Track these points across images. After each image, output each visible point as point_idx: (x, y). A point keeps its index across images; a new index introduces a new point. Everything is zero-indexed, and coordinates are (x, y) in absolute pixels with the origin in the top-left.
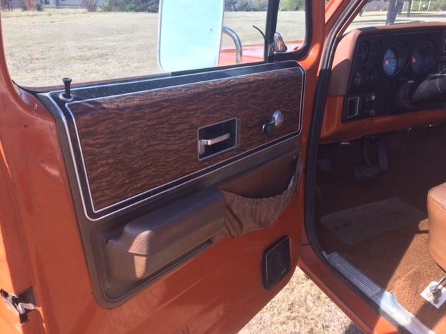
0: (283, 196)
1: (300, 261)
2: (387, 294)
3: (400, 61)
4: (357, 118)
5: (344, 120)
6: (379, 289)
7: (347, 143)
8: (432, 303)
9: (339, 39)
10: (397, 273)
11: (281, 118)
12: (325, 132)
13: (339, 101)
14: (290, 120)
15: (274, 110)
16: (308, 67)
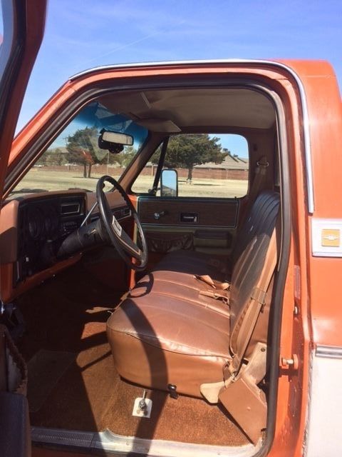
5: (15, 286)
6: (92, 434)
8: (144, 416)
13: (10, 269)
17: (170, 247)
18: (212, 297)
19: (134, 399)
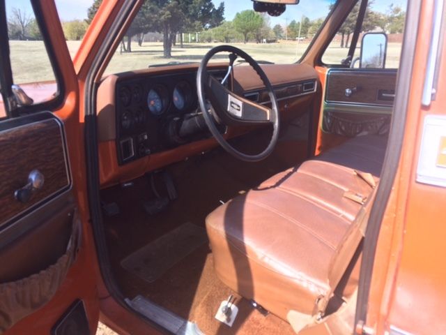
0: (57, 264)
1: (101, 315)
2: (189, 324)
3: (164, 101)
4: (134, 159)
5: (121, 163)
6: (182, 322)
7: (130, 184)
8: (226, 322)
9: (98, 84)
10: (196, 299)
11: (41, 178)
12: (104, 179)
13: (111, 146)
14: (54, 177)
15: (30, 171)
16: (65, 117)
17: (361, 131)
18: (359, 203)
19: (221, 301)
